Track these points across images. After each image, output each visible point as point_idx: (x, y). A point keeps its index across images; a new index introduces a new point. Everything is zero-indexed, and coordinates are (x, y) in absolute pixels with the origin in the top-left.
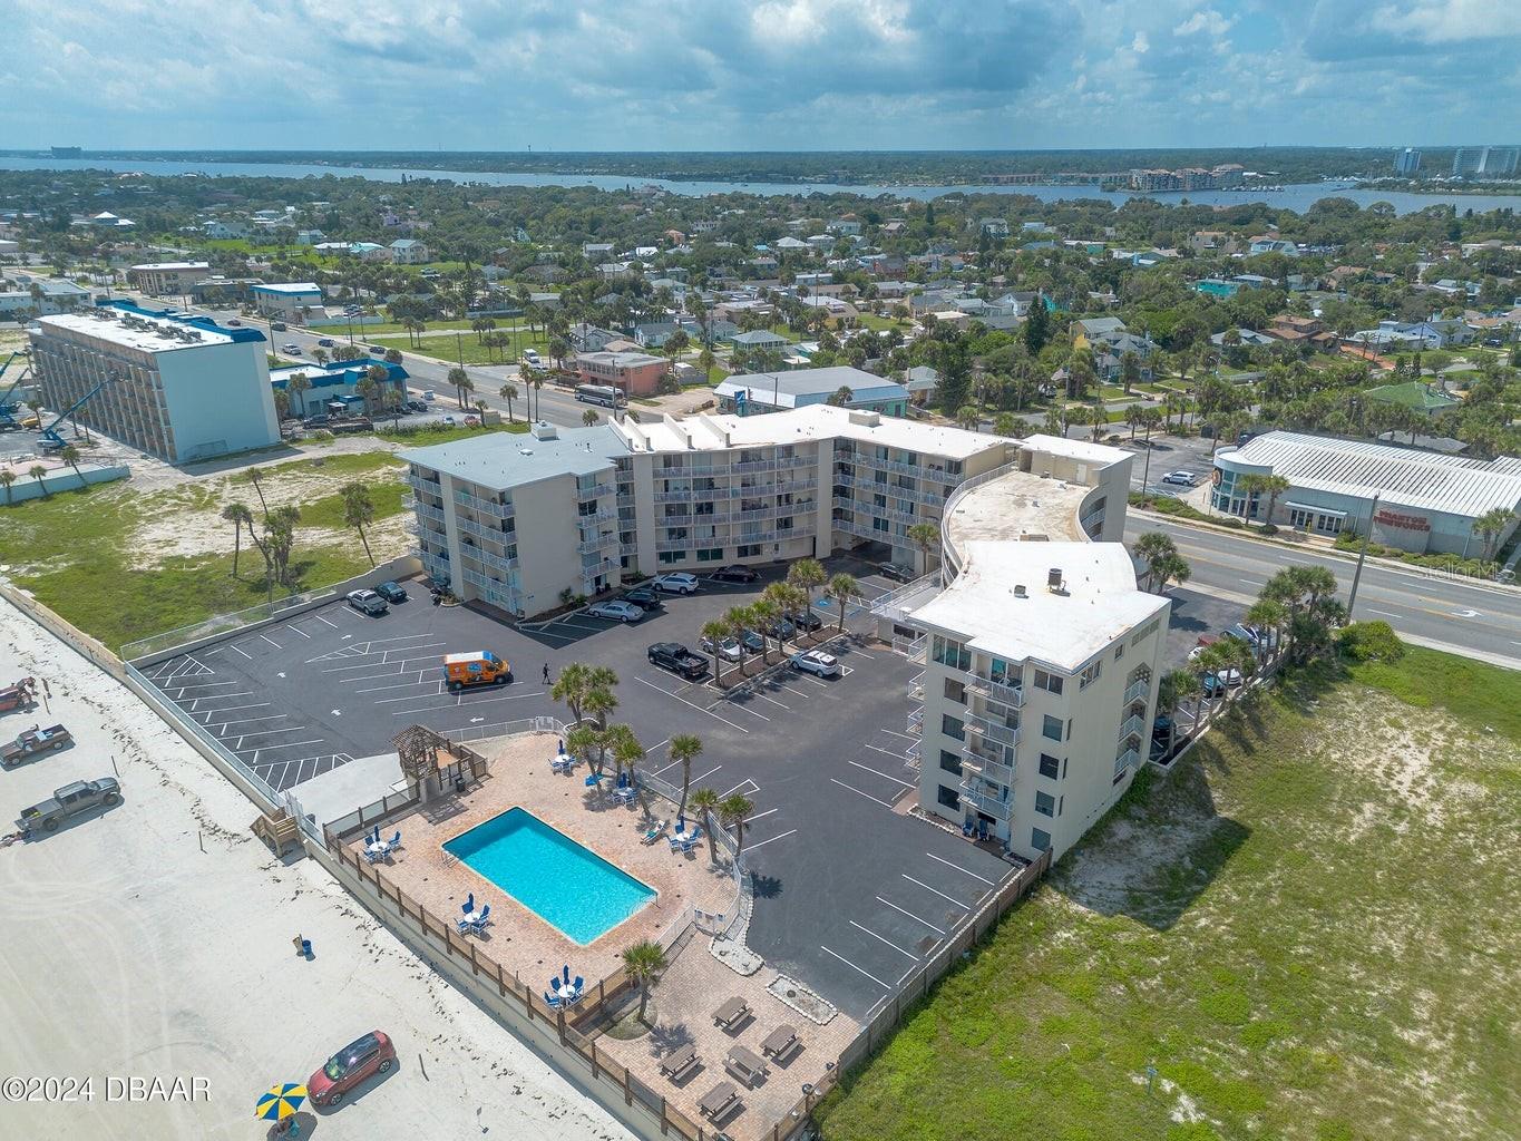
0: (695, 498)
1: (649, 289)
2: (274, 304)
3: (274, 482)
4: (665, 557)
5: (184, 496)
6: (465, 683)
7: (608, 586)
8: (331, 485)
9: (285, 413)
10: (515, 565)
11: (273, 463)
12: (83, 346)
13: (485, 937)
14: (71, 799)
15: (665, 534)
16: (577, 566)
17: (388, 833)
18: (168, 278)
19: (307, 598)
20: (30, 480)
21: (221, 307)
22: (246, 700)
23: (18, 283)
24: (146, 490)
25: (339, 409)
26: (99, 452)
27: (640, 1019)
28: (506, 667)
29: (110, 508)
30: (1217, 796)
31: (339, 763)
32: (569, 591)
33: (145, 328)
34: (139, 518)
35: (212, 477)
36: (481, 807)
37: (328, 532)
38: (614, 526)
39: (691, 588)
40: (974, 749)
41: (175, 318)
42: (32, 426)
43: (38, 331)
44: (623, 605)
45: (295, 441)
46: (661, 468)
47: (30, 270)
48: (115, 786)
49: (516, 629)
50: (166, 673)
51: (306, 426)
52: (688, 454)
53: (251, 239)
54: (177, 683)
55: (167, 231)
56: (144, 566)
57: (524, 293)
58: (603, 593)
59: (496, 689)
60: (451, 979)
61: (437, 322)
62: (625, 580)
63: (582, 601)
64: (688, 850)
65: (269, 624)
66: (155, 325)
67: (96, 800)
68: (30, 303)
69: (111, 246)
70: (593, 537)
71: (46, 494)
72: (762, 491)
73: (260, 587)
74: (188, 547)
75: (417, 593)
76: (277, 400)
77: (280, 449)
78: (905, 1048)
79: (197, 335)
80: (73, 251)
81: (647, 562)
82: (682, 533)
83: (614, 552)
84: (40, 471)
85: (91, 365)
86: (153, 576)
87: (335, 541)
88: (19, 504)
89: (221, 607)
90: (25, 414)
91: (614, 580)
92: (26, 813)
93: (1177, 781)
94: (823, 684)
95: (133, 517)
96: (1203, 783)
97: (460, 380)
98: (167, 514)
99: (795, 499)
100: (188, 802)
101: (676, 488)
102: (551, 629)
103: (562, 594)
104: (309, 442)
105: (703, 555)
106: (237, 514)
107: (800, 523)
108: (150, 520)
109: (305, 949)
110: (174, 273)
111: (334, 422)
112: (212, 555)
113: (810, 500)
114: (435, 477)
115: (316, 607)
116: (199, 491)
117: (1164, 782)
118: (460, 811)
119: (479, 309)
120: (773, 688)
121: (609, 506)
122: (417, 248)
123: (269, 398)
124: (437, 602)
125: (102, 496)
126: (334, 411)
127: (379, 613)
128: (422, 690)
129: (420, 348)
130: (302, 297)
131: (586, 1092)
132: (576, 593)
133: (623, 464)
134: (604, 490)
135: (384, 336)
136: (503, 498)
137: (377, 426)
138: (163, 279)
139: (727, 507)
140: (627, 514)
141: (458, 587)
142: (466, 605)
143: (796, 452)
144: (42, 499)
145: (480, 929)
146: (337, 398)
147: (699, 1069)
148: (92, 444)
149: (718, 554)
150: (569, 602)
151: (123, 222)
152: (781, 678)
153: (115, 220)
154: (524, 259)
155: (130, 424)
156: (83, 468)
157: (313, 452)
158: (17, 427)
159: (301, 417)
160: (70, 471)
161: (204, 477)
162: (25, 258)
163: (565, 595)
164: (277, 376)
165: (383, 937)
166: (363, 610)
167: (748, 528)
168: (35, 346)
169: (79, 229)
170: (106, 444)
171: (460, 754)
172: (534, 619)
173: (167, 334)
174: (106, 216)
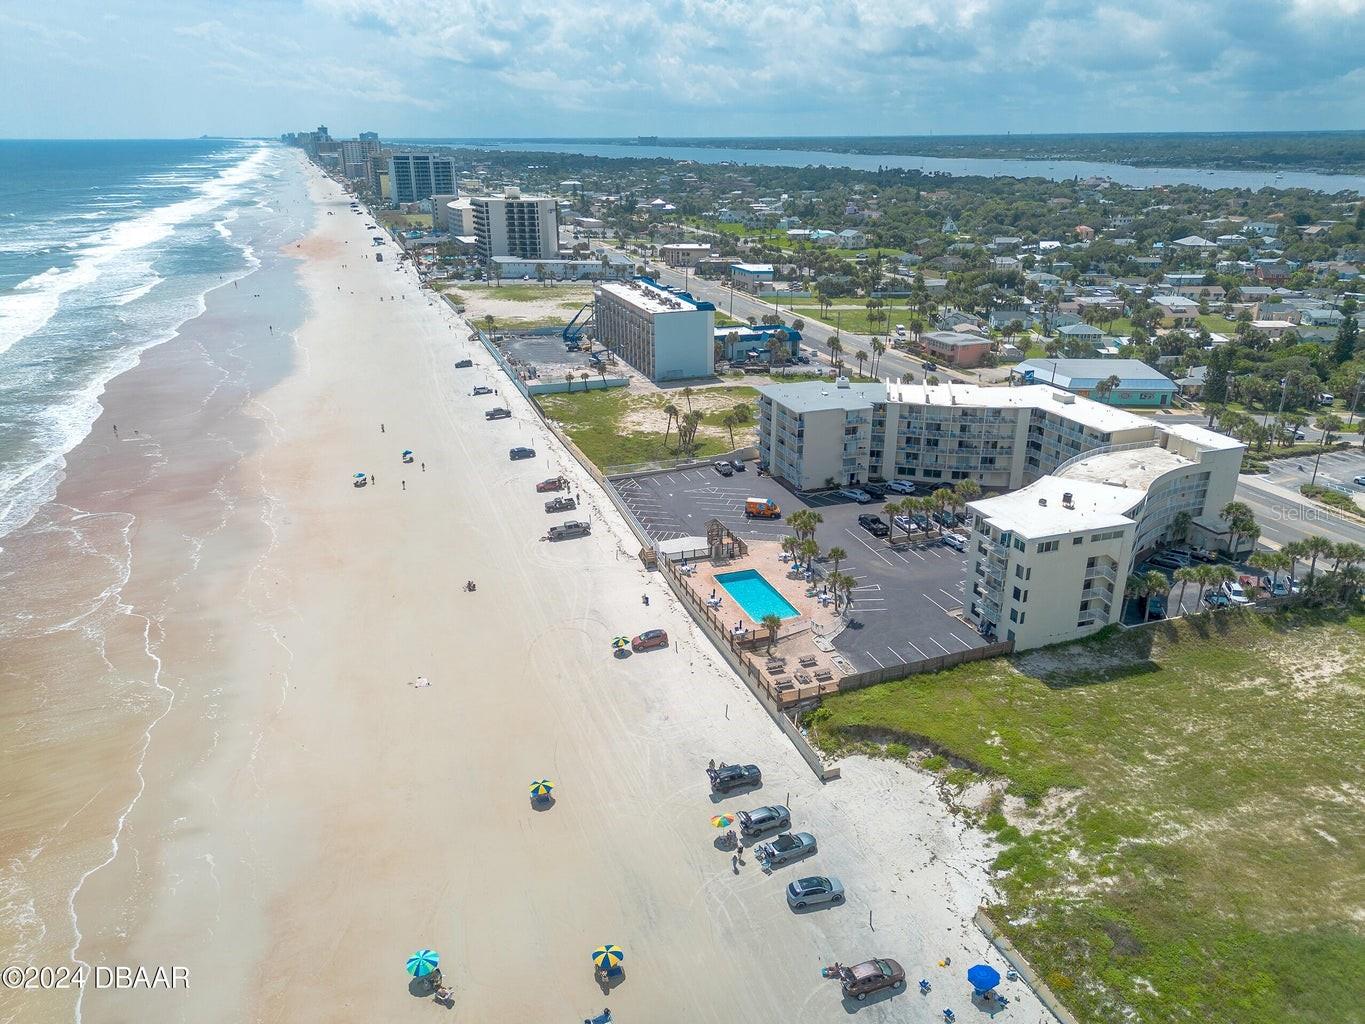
0: (925, 435)
1: (1023, 281)
2: (743, 279)
3: (702, 397)
4: (901, 471)
5: (653, 399)
6: (755, 514)
7: (858, 481)
8: (729, 403)
9: (720, 356)
10: (801, 457)
11: (704, 387)
12: (621, 305)
13: (717, 610)
14: (570, 527)
15: (904, 456)
16: (840, 467)
17: (692, 565)
19: (695, 462)
20: (581, 380)
21: (710, 278)
22: (652, 503)
23: (597, 253)
24: (635, 394)
25: (753, 357)
26: (617, 369)
27: (768, 652)
28: (778, 510)
29: (615, 401)
30: (1154, 650)
31: (683, 536)
32: (832, 479)
33: (653, 296)
34: (628, 408)
35: (670, 391)
36: (737, 566)
37: (719, 429)
38: (867, 445)
39: (908, 491)
40: (988, 583)
41: (671, 292)
42: (587, 349)
43: (599, 293)
44: (858, 492)
45: (722, 374)
46: (906, 414)
47: (606, 242)
48: (588, 527)
49: (795, 495)
50: (621, 485)
51: (732, 366)
52: (924, 406)
53: (746, 225)
54: (624, 490)
55: (695, 214)
56: (624, 434)
57: (919, 279)
58: (853, 484)
59: (770, 520)
60: (699, 625)
61: (849, 298)
62: (870, 480)
63: (838, 486)
64: (825, 603)
65: (672, 471)
66: (659, 296)
67: (578, 531)
68: (600, 269)
69: (655, 226)
70: (852, 449)
71: (587, 389)
72: (974, 437)
73: (675, 453)
74: (647, 428)
75: (751, 468)
76: (716, 348)
77: (712, 379)
78: (877, 691)
79: (679, 305)
80: (634, 230)
81: (888, 471)
82: (916, 457)
83: (866, 461)
84: (585, 376)
85: (622, 317)
86: (627, 439)
87: (721, 435)
88: (573, 393)
89: (654, 459)
90: (585, 342)
91: (863, 478)
92: (552, 529)
93: (1132, 635)
94: (954, 553)
95: (625, 407)
96: (1150, 641)
97: (834, 344)
98: (642, 408)
99: (999, 446)
100: (616, 540)
101: (915, 427)
102: (813, 498)
103: (827, 480)
104: (729, 377)
105: (927, 473)
106: (672, 411)
107: (1000, 462)
108: (633, 410)
109: (646, 601)
110: (687, 252)
111: (748, 365)
112: (658, 433)
113: (1010, 448)
114: (769, 402)
115: (698, 466)
116: (661, 398)
117: (1121, 634)
118: (729, 565)
119: (882, 290)
120: (923, 549)
121: (866, 431)
122: (859, 237)
123: (711, 345)
124: (760, 474)
125: (614, 394)
126: (750, 357)
127: (728, 475)
128: (735, 514)
129: (826, 318)
130: (761, 275)
131: (737, 672)
132: (836, 481)
133: (880, 407)
134: (863, 421)
135: (806, 307)
136: (800, 418)
137: (773, 370)
138: (681, 255)
139: (948, 444)
140: (878, 439)
141: (772, 468)
142: (773, 478)
143: (1003, 414)
144: (584, 392)
145: (716, 606)
146: (754, 350)
147: (782, 672)
148: (615, 364)
149: (938, 474)
150: (831, 486)
151: (669, 207)
152: (931, 546)
153: (664, 206)
154: (935, 250)
155: (636, 354)
156: (607, 377)
157: (729, 383)
158: (580, 349)
159: (730, 360)
160: (601, 378)
161: (666, 390)
162: (604, 233)
163: (829, 481)
164: (718, 332)
165: (678, 605)
166: (720, 472)
167: (960, 460)
168: (597, 302)
169: (641, 211)
170: (622, 365)
171: (735, 540)
172: (808, 491)
173: (664, 302)
174: (659, 201)
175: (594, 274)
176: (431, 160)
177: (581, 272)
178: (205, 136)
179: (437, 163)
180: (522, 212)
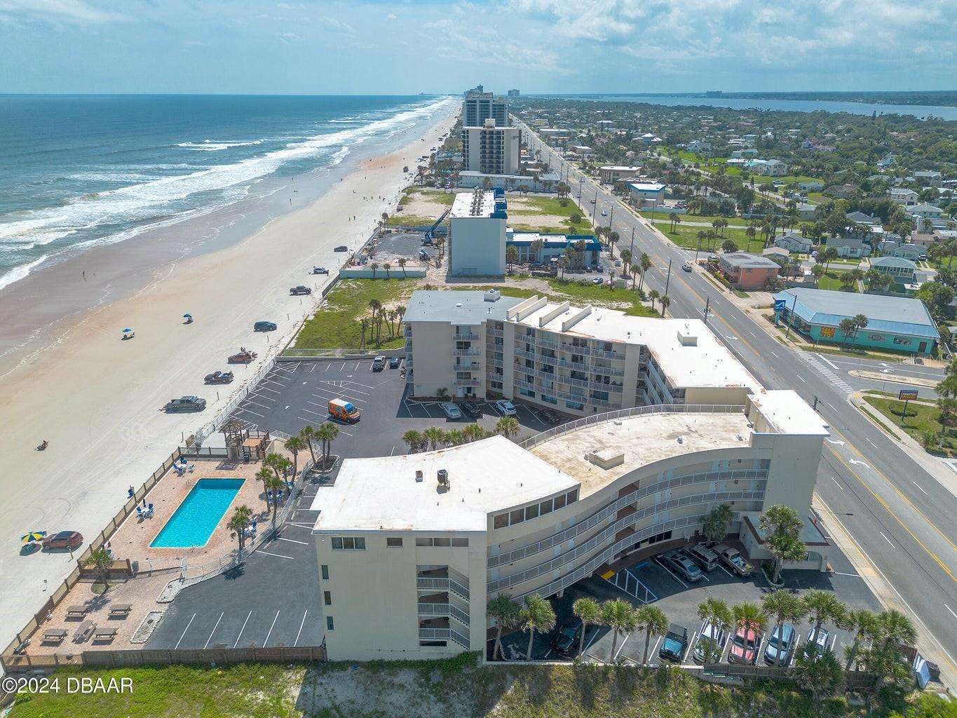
0: (539, 359)
2: (635, 196)
7: (474, 395)
10: (411, 365)
14: (183, 402)
15: (522, 377)
16: (453, 377)
17: (190, 463)
18: (614, 174)
20: (384, 269)
28: (355, 415)
32: (445, 390)
38: (482, 360)
44: (451, 408)
49: (403, 400)
50: (281, 367)
51: (527, 269)
54: (277, 372)
59: (345, 425)
62: (488, 395)
63: (455, 398)
65: (340, 359)
70: (465, 363)
71: (389, 277)
72: (585, 369)
81: (508, 389)
82: (531, 379)
83: (483, 376)
88: (376, 279)
91: (482, 393)
93: (486, 677)
97: (625, 257)
99: (611, 381)
102: (413, 406)
103: (440, 391)
104: (515, 278)
105: (545, 398)
107: (613, 398)
113: (621, 384)
115: (366, 358)
117: (474, 671)
121: (479, 346)
129: (674, 233)
130: (648, 193)
132: (450, 393)
134: (476, 337)
136: (409, 327)
144: (385, 279)
146: (558, 256)
149: (554, 401)
150: (445, 396)
151: (656, 140)
153: (652, 138)
157: (507, 283)
159: (535, 263)
160: (401, 269)
163: (441, 392)
167: (574, 390)
172: (418, 398)
174: (649, 135)
175: (526, 186)
176: (491, 104)
177: (518, 184)
178: (422, 94)
179: (494, 105)
180: (492, 138)
